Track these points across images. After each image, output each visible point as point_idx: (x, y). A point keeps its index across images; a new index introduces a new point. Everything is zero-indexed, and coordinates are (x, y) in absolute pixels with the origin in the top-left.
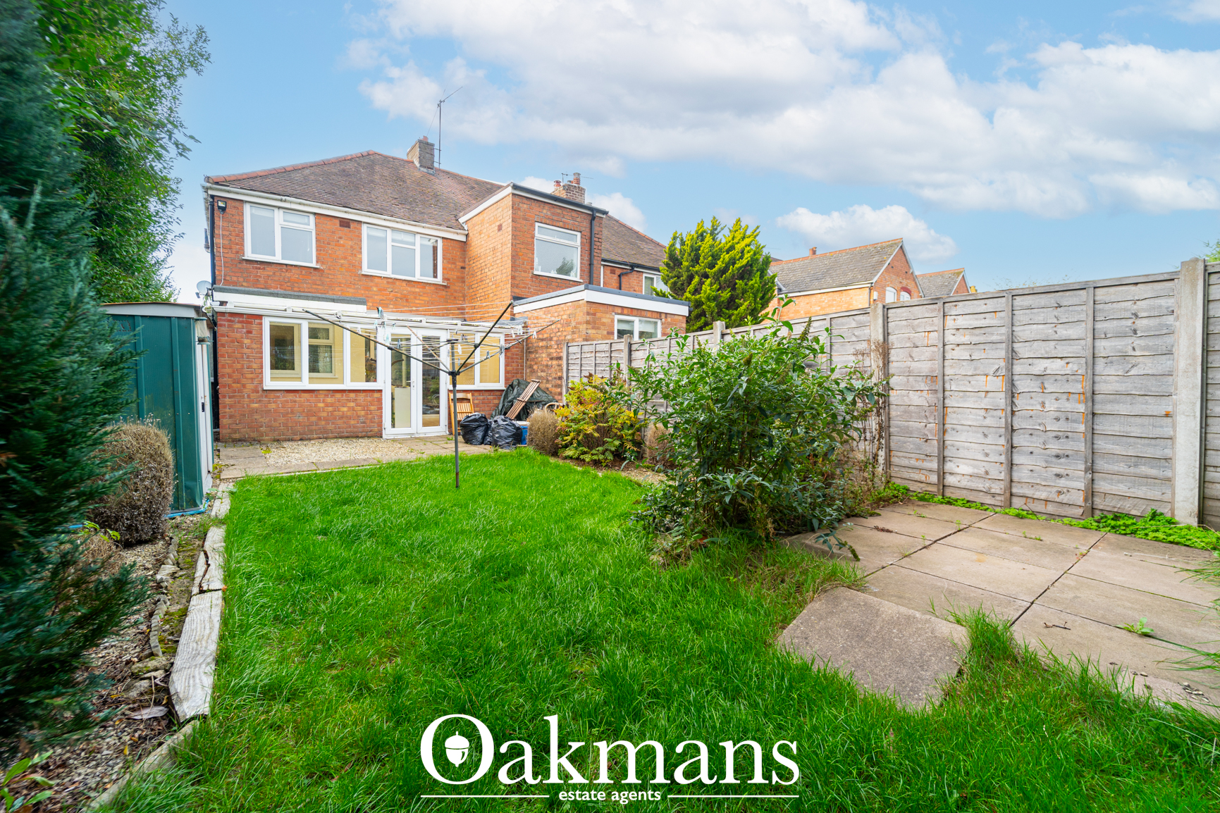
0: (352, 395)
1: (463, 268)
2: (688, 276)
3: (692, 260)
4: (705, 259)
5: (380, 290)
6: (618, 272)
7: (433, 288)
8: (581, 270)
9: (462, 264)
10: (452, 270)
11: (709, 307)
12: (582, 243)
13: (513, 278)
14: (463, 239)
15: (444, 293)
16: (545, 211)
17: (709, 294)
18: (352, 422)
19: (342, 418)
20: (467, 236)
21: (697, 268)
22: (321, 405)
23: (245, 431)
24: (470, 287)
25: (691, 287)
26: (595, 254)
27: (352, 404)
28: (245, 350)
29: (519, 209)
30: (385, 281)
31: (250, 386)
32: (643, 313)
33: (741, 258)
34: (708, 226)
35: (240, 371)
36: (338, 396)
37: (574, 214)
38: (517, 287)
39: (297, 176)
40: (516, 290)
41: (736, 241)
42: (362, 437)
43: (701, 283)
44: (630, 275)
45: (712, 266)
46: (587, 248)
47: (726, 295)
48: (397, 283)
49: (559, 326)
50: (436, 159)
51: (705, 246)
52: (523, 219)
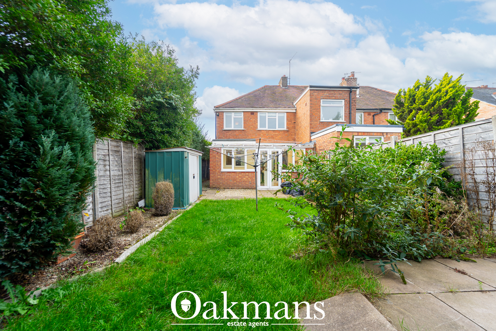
0: (247, 174)
1: (295, 123)
2: (409, 111)
3: (411, 102)
4: (419, 100)
5: (263, 135)
6: (372, 114)
7: (283, 132)
8: (345, 117)
9: (294, 121)
10: (290, 124)
11: (422, 126)
12: (345, 104)
13: (311, 124)
14: (294, 111)
15: (287, 134)
16: (325, 94)
17: (421, 119)
18: (247, 183)
19: (244, 181)
20: (296, 110)
21: (414, 106)
22: (237, 177)
23: (216, 185)
24: (297, 130)
25: (410, 117)
26: (352, 108)
27: (247, 177)
28: (217, 159)
29: (313, 95)
30: (265, 132)
31: (218, 171)
32: (371, 134)
33: (446, 96)
34: (423, 81)
35: (215, 166)
36: (243, 174)
37: (340, 92)
38: (313, 128)
39: (240, 100)
40: (312, 130)
41: (443, 86)
42: (250, 189)
43: (417, 113)
44: (380, 115)
45: (423, 103)
46: (348, 106)
47: (435, 118)
48: (270, 132)
49: (327, 143)
50: (288, 82)
51: (419, 94)
52: (315, 99)
